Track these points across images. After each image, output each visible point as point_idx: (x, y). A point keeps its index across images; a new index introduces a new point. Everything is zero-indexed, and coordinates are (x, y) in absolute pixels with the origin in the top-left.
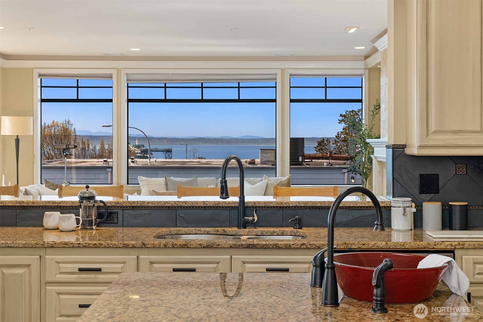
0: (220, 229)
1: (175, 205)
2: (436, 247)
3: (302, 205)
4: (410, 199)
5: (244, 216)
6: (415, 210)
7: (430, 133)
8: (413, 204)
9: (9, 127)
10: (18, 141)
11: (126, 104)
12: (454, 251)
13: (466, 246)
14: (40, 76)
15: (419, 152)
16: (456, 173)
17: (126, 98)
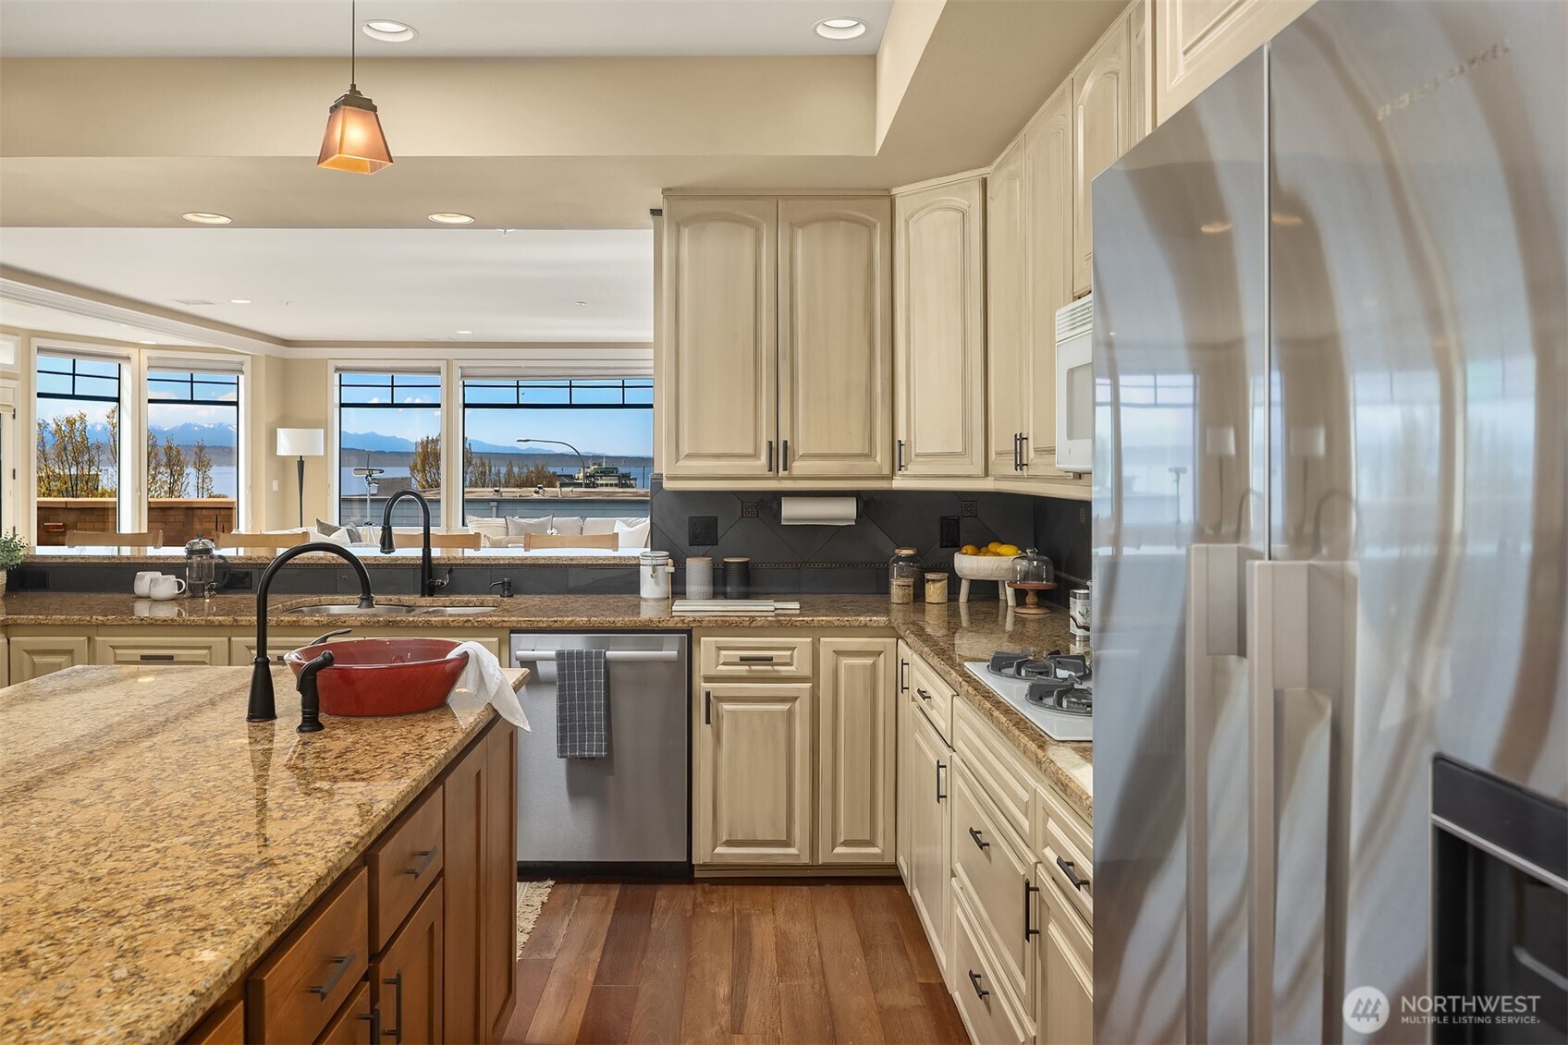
0: (394, 598)
1: (334, 562)
2: (661, 625)
3: (517, 562)
4: (666, 553)
5: (430, 578)
6: (672, 569)
7: (682, 456)
8: (670, 561)
9: (287, 443)
10: (301, 464)
11: (461, 410)
12: (691, 631)
13: (704, 624)
14: (337, 369)
15: (667, 485)
16: (742, 516)
17: (461, 402)
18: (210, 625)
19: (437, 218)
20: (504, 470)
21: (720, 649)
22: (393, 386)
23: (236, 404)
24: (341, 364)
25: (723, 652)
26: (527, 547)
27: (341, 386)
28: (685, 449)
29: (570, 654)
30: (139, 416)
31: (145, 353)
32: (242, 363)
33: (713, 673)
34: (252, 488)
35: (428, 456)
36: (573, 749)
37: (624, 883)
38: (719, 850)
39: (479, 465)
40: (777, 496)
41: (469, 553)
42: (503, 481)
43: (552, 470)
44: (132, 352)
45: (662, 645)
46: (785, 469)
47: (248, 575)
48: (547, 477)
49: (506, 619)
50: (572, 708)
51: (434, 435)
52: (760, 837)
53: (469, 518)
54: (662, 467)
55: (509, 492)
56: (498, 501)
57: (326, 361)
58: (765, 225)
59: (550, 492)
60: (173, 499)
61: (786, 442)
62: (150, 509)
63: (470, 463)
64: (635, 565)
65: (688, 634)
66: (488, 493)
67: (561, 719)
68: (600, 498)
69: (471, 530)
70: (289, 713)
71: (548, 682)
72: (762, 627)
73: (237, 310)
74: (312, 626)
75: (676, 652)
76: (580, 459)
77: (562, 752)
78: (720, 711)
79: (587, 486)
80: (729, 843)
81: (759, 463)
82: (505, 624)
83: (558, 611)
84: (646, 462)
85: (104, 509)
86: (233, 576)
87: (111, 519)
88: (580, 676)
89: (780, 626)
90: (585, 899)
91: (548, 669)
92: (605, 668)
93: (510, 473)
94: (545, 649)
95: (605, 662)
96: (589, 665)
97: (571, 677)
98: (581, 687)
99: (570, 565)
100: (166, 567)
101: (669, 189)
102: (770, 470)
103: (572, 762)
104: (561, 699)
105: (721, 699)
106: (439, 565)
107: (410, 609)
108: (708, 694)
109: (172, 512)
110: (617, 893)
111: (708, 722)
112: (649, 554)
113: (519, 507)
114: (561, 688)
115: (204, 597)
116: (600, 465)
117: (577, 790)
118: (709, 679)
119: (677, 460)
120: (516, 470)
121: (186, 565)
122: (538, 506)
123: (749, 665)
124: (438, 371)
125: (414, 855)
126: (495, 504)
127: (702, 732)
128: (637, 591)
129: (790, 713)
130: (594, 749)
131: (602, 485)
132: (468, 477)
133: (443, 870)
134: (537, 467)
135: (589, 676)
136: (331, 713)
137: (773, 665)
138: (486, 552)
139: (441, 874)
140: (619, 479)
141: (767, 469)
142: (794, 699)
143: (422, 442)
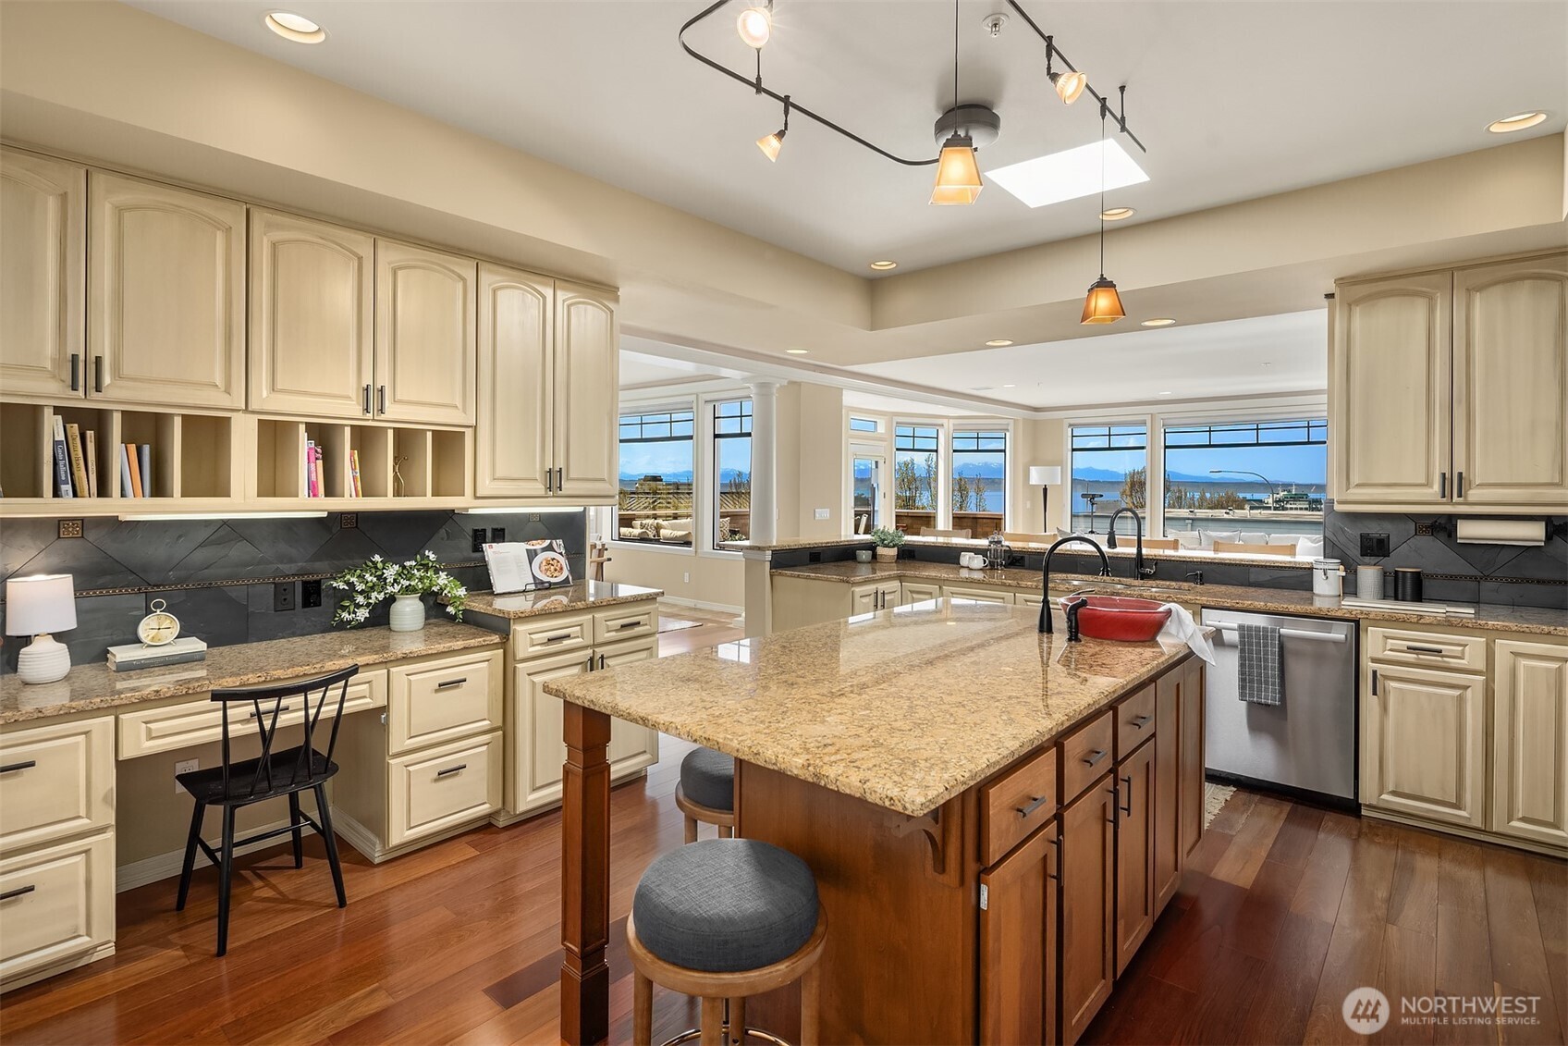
2: (1331, 614)
4: (1338, 561)
5: (1140, 567)
6: (1344, 574)
7: (1352, 485)
8: (1341, 567)
9: (1036, 477)
10: (1045, 490)
11: (1162, 451)
12: (1359, 621)
13: (1371, 616)
14: (1070, 425)
15: (1337, 507)
16: (1416, 534)
17: (1163, 444)
18: (1004, 585)
19: (1147, 323)
20: (1197, 496)
21: (1387, 638)
22: (1110, 435)
23: (1004, 451)
24: (1072, 421)
25: (1390, 641)
26: (1216, 550)
27: (1073, 436)
28: (1355, 479)
29: (1250, 628)
30: (948, 461)
31: (952, 421)
32: (1008, 424)
33: (1380, 655)
34: (1014, 505)
35: (1136, 485)
36: (1252, 695)
37: (1295, 803)
38: (1384, 796)
39: (1176, 491)
40: (1452, 519)
41: (1169, 553)
42: (1197, 504)
43: (1241, 496)
44: (945, 421)
45: (1331, 629)
46: (1460, 496)
47: (1022, 558)
48: (1236, 501)
49: (1198, 598)
50: (1251, 667)
51: (1139, 468)
52: (1427, 795)
53: (1169, 531)
54: (1334, 493)
55: (1201, 513)
56: (1192, 519)
57: (1062, 420)
58: (1439, 294)
59: (1238, 514)
60: (962, 512)
61: (1460, 474)
62: (953, 518)
63: (1169, 490)
64: (1309, 569)
65: (1356, 625)
66: (1184, 513)
67: (1242, 673)
68: (1288, 519)
69: (1171, 538)
70: (1060, 631)
71: (1233, 646)
72: (1430, 624)
73: (1007, 392)
74: (1064, 591)
75: (1344, 636)
76: (1270, 487)
77: (1242, 697)
78: (1387, 688)
79: (1276, 509)
80: (1394, 793)
81: (1430, 491)
82: (1197, 602)
83: (1240, 597)
84: (1321, 488)
85: (927, 517)
86: (1014, 558)
87: (932, 523)
88: (1258, 644)
89: (1449, 625)
90: (1261, 806)
91: (1232, 636)
92: (1279, 641)
93: (1202, 498)
94: (1230, 623)
95: (1279, 636)
96: (1266, 637)
97: (1250, 644)
98: (1258, 652)
99: (1251, 566)
100: (977, 551)
101: (1342, 279)
102: (1444, 496)
103: (1251, 704)
104: (1242, 658)
105: (1386, 677)
106: (1148, 559)
107: (1129, 586)
108: (1375, 673)
109: (966, 520)
110: (1289, 808)
111: (1375, 693)
112: (1322, 560)
113: (1211, 524)
114: (1242, 651)
115: (998, 569)
116: (1289, 491)
117: (1255, 726)
118: (1375, 660)
119: (1348, 488)
120: (1208, 495)
121: (988, 550)
122: (1227, 524)
123: (1417, 654)
124: (1144, 423)
125: (1138, 717)
126: (1190, 521)
127: (1369, 702)
128: (1310, 588)
129: (1461, 700)
130: (1270, 697)
131: (1291, 509)
132: (1167, 502)
133: (1155, 733)
134: (1227, 494)
135: (1266, 645)
136: (1084, 635)
137: (1442, 656)
138: (1182, 553)
139: (1154, 735)
140: (1310, 504)
141: (1440, 495)
142: (1466, 688)
143: (1130, 473)
